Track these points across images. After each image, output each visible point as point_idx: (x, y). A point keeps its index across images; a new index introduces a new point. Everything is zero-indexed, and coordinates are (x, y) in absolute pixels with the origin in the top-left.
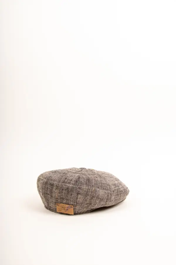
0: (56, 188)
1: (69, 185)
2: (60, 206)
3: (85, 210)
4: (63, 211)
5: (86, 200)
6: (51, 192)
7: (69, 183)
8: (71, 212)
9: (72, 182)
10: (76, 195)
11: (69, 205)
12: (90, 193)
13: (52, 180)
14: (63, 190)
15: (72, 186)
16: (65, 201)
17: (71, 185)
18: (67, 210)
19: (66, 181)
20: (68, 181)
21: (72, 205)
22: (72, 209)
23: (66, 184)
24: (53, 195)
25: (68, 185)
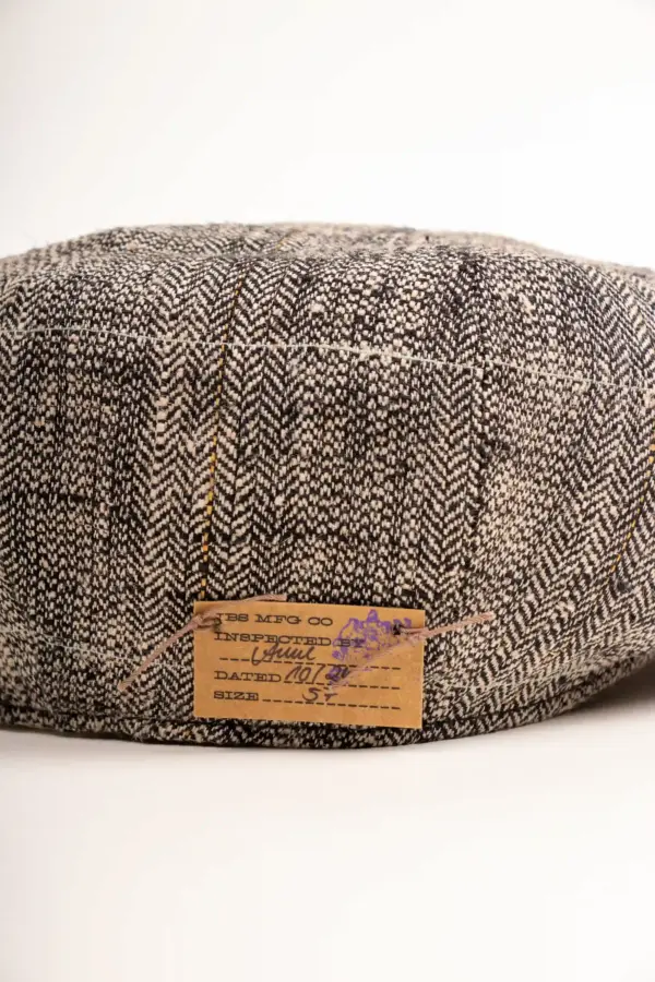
0: (195, 410)
1: (365, 351)
2: (249, 627)
3: (546, 668)
4: (280, 705)
5: (568, 541)
6: (124, 464)
7: (365, 327)
8: (389, 698)
9: (393, 315)
10: (460, 463)
11: (362, 612)
12: (616, 449)
13: (113, 314)
14: (292, 413)
15: (407, 356)
16: (310, 566)
17: (387, 354)
18: (339, 673)
19: (317, 308)
20: (347, 309)
21: (413, 598)
22: (410, 651)
23: (324, 347)
24: (157, 498)
25: (345, 347)
